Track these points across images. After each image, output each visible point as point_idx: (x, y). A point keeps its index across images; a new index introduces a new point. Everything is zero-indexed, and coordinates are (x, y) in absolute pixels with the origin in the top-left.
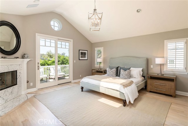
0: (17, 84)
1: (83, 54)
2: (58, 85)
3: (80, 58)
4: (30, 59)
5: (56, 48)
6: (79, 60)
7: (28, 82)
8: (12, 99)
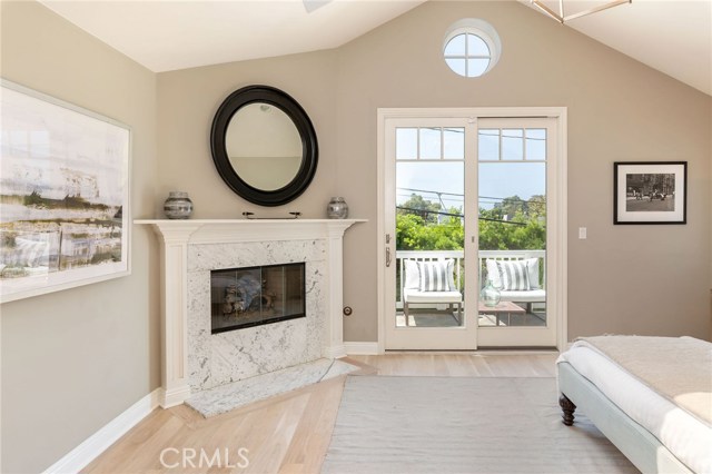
0: (303, 315)
1: (650, 189)
2: (480, 348)
3: (624, 215)
4: (354, 221)
5: (471, 163)
6: (616, 222)
7: (347, 312)
8: (283, 365)
